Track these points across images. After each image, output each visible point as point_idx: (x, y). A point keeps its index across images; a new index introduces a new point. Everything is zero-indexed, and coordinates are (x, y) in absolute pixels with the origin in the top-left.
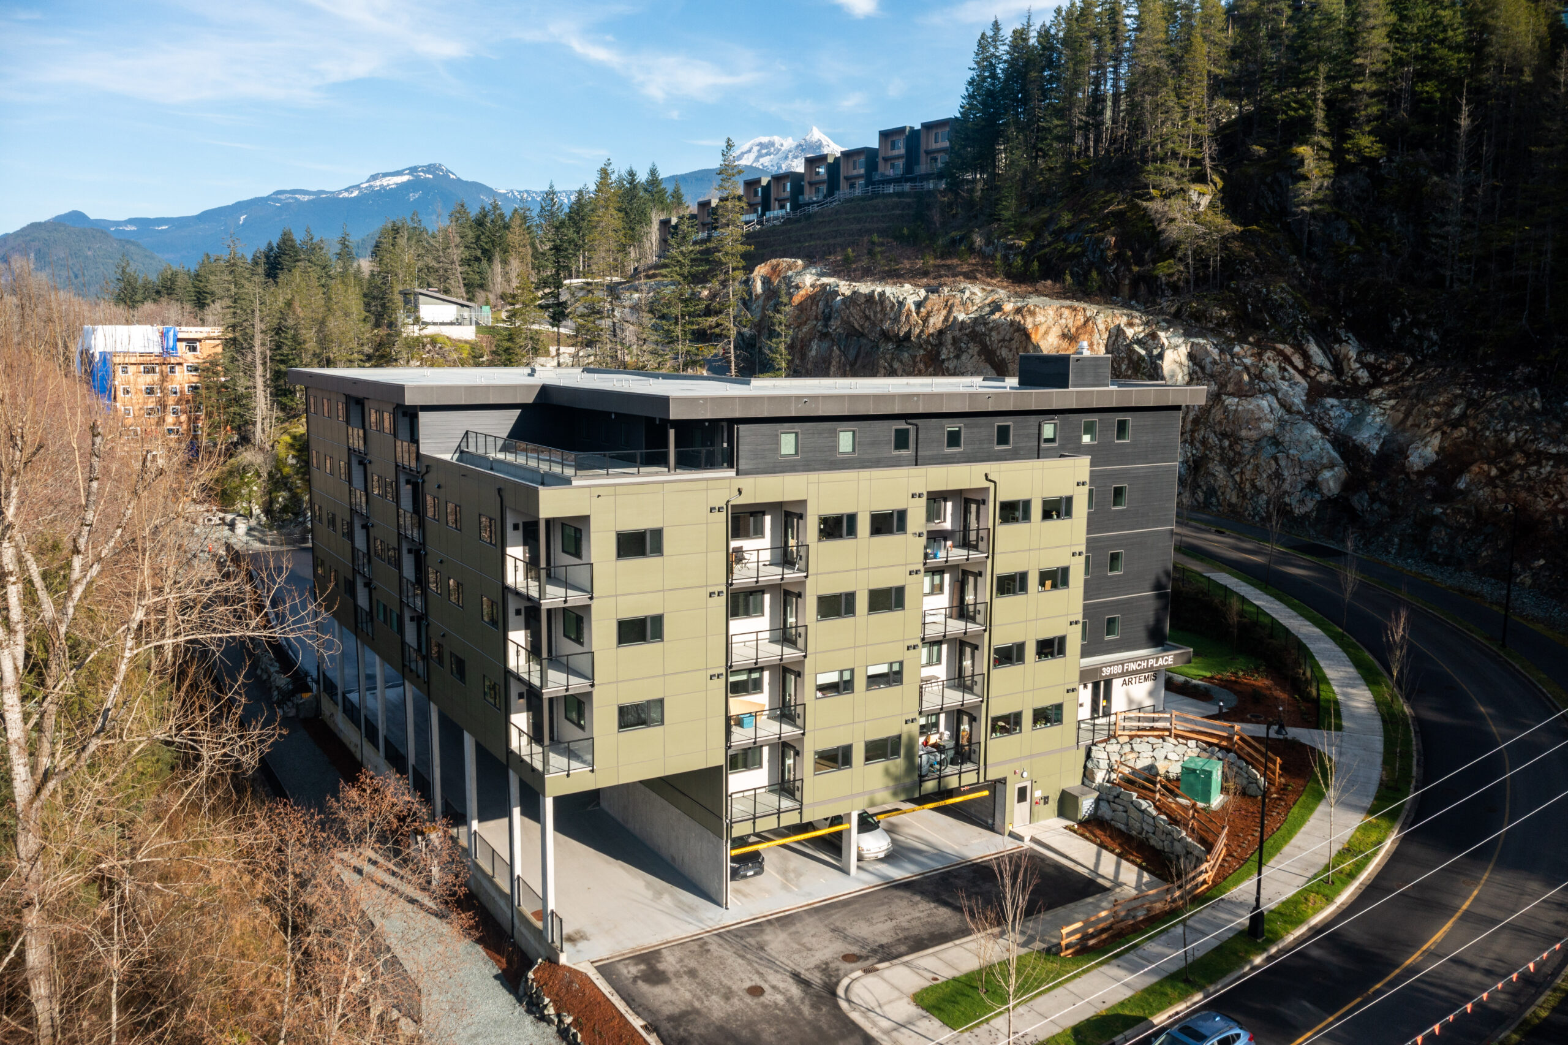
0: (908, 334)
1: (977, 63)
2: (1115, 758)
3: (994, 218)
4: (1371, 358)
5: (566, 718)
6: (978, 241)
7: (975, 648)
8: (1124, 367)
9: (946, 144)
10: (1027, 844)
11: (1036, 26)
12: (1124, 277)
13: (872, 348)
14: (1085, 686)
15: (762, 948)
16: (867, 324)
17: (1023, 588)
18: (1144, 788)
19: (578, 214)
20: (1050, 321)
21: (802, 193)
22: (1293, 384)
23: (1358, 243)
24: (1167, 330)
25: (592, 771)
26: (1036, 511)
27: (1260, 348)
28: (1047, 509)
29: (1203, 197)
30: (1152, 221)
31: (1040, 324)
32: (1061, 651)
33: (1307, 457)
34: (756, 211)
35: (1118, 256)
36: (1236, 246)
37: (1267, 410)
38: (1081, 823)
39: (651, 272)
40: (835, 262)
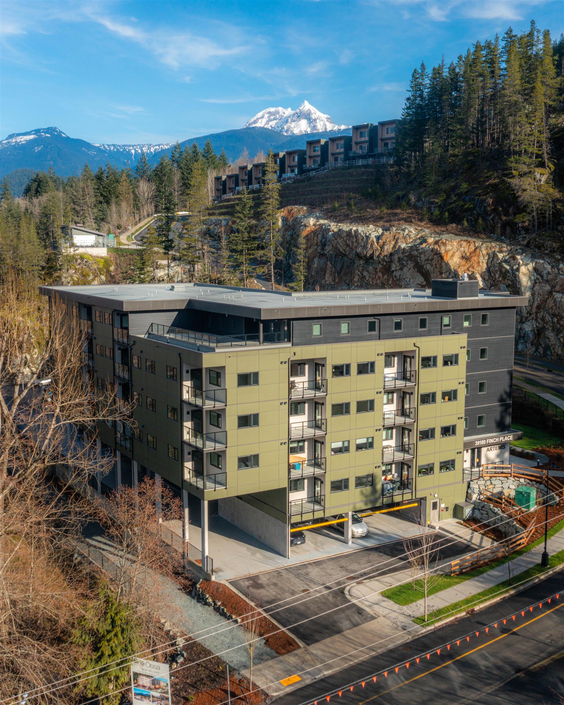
0: (372, 256)
1: (412, 87)
2: (482, 487)
3: (422, 184)
5: (211, 464)
6: (413, 199)
7: (410, 430)
8: (497, 276)
9: (393, 135)
10: (437, 530)
11: (447, 64)
12: (498, 222)
13: (351, 263)
14: (467, 451)
15: (307, 574)
16: (348, 249)
17: (434, 400)
18: (497, 502)
19: (161, 172)
20: (455, 249)
21: (305, 163)
24: (521, 254)
25: (226, 488)
26: (440, 361)
28: (446, 360)
29: (542, 176)
30: (513, 190)
31: (449, 250)
32: (454, 433)
35: (495, 210)
36: (560, 206)
38: (465, 520)
39: (211, 211)
40: (327, 209)
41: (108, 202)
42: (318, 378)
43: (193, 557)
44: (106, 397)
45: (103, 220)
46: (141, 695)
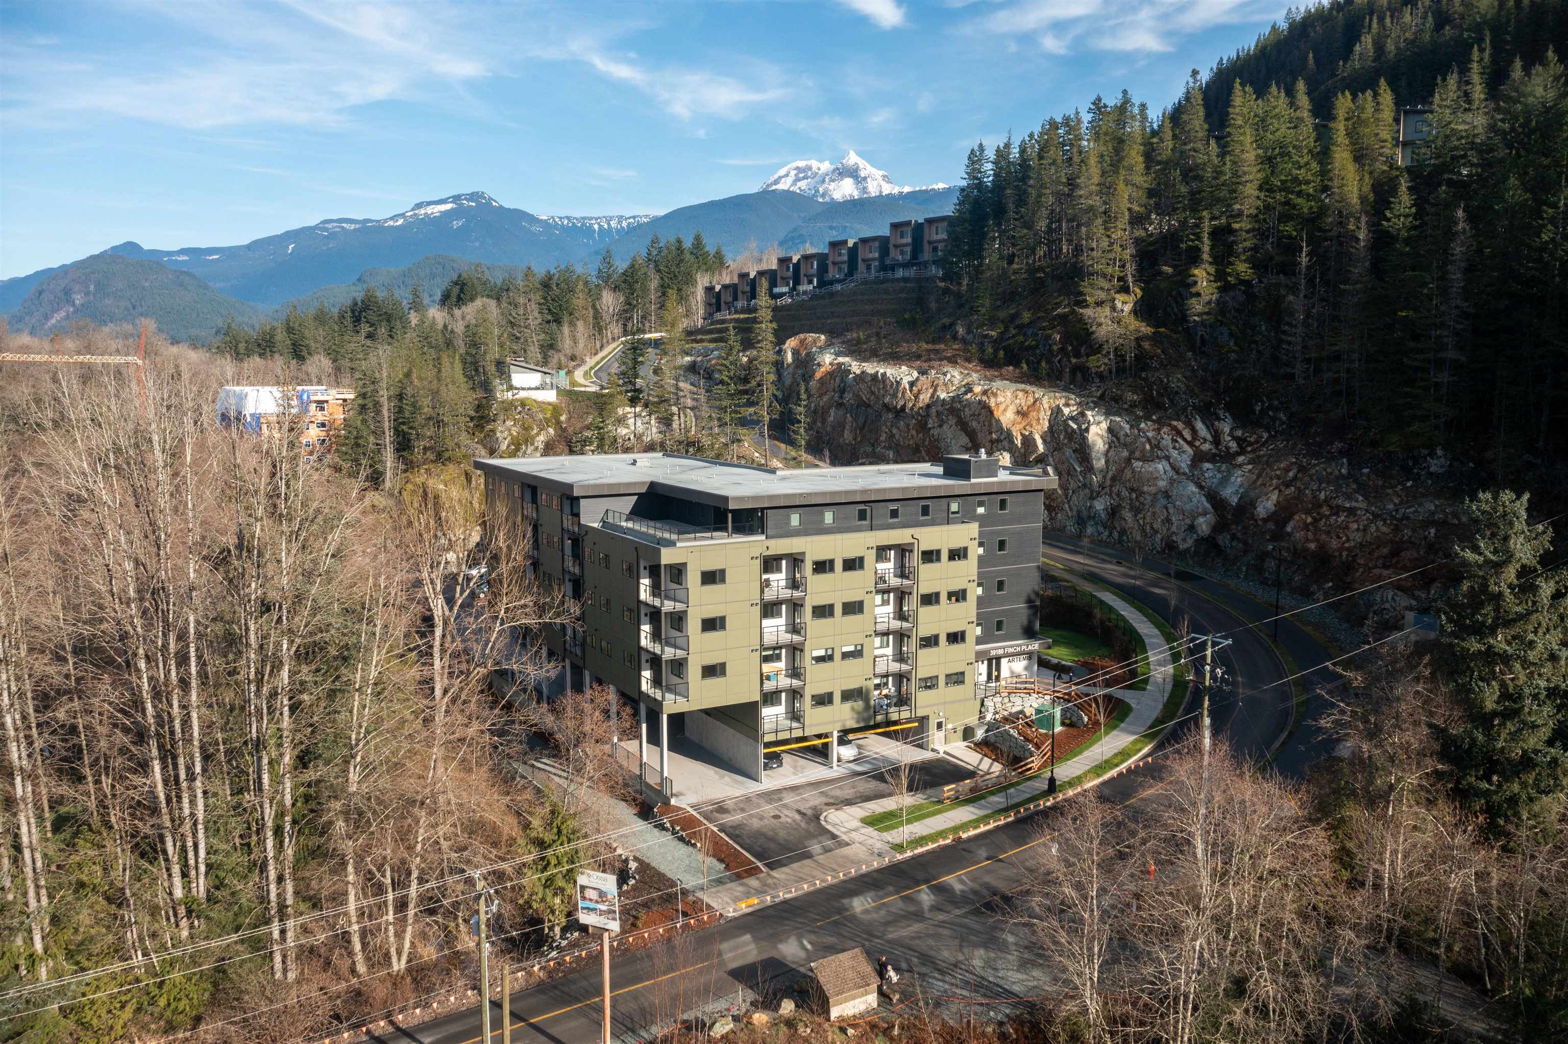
0: (903, 408)
1: (968, 173)
2: (999, 705)
3: (973, 310)
4: (1239, 433)
5: (671, 673)
6: (961, 331)
7: (909, 637)
8: (1062, 437)
9: (944, 236)
10: (941, 755)
11: (1016, 142)
12: (1066, 365)
13: (876, 416)
14: (980, 662)
15: (780, 800)
16: (872, 397)
17: (938, 601)
18: (1014, 722)
19: (632, 277)
20: (1008, 401)
21: (827, 272)
22: (1182, 452)
23: (1236, 344)
24: (1093, 409)
25: (688, 701)
26: (945, 556)
27: (1160, 423)
28: (952, 554)
29: (1125, 304)
30: (1086, 324)
31: (1001, 403)
32: (963, 640)
33: (1188, 507)
34: (788, 285)
35: (1062, 350)
36: (1146, 345)
37: (1162, 472)
38: (976, 744)
39: (699, 337)
40: (849, 341)
41: (558, 321)
42: (798, 575)
43: (652, 780)
44: (553, 599)
45: (551, 346)
46: (588, 909)
